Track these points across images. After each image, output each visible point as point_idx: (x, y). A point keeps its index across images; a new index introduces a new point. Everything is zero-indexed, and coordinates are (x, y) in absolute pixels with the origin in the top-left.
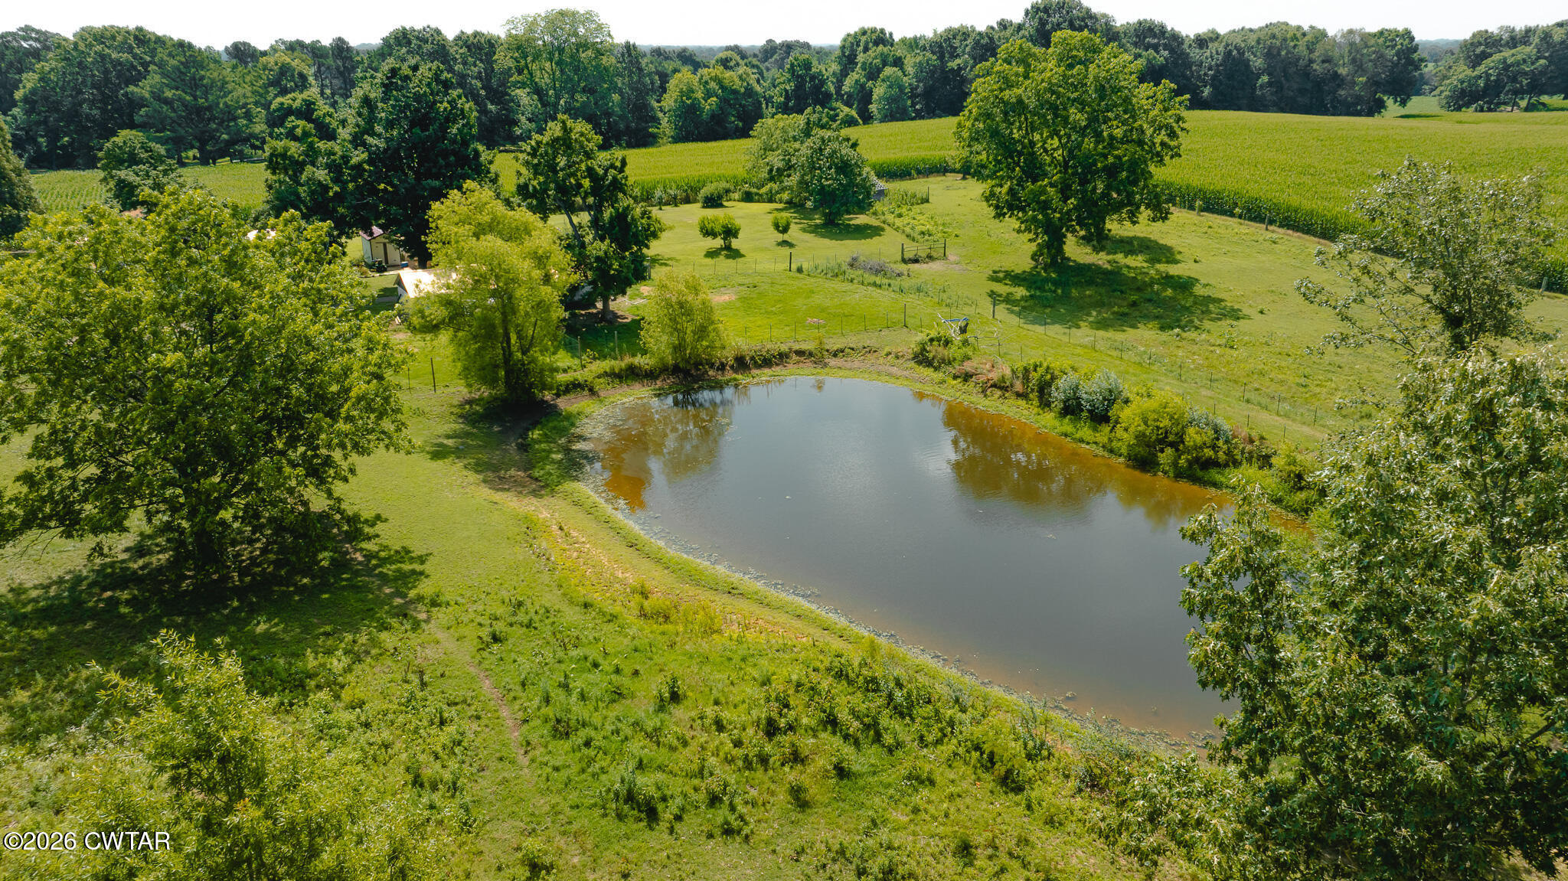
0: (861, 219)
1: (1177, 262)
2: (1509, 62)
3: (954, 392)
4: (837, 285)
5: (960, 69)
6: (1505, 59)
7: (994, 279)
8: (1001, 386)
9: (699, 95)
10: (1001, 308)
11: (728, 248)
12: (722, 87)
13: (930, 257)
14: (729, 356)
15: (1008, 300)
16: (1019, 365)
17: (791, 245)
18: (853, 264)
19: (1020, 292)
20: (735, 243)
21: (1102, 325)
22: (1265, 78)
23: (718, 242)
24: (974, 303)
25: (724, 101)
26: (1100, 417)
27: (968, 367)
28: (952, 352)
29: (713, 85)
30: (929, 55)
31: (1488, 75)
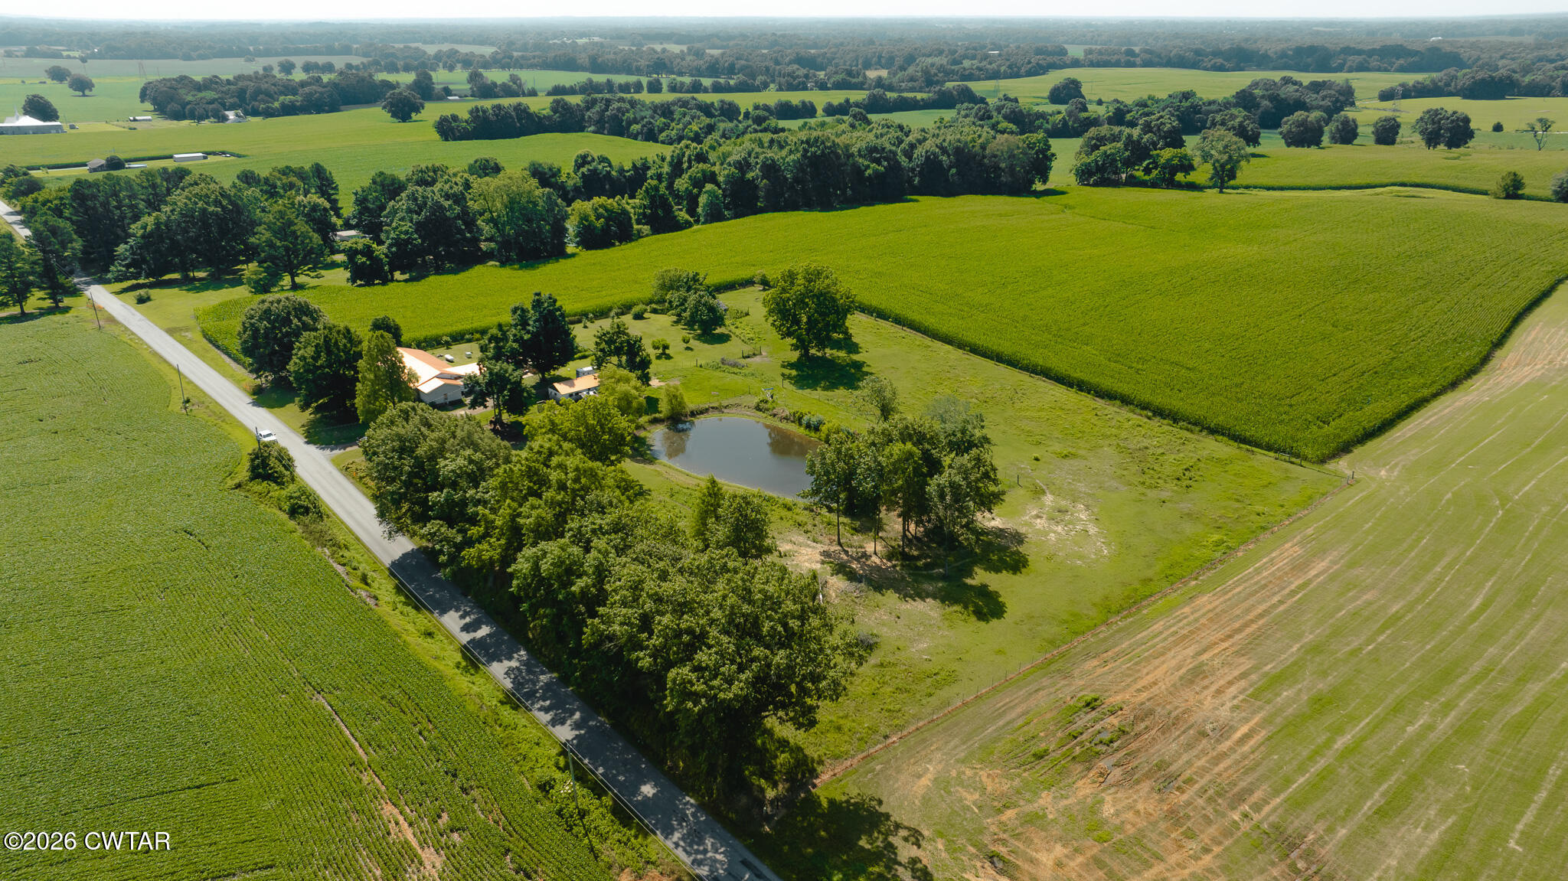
0: (719, 331)
1: (858, 353)
2: (1108, 152)
3: (770, 421)
4: (718, 373)
5: (754, 180)
6: (1105, 152)
7: (783, 366)
8: (786, 418)
9: (593, 218)
10: (787, 382)
11: (664, 353)
12: (607, 210)
13: (754, 355)
14: (688, 410)
15: (789, 377)
16: (792, 411)
17: (691, 349)
18: (723, 361)
19: (794, 373)
20: (667, 351)
21: (825, 389)
22: (954, 171)
23: (661, 351)
24: (774, 380)
25: (608, 219)
26: (817, 429)
27: (775, 411)
28: (768, 406)
29: (601, 210)
30: (733, 169)
31: (1097, 162)
